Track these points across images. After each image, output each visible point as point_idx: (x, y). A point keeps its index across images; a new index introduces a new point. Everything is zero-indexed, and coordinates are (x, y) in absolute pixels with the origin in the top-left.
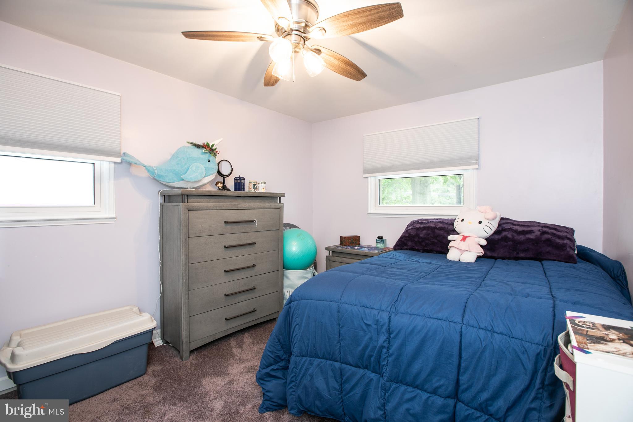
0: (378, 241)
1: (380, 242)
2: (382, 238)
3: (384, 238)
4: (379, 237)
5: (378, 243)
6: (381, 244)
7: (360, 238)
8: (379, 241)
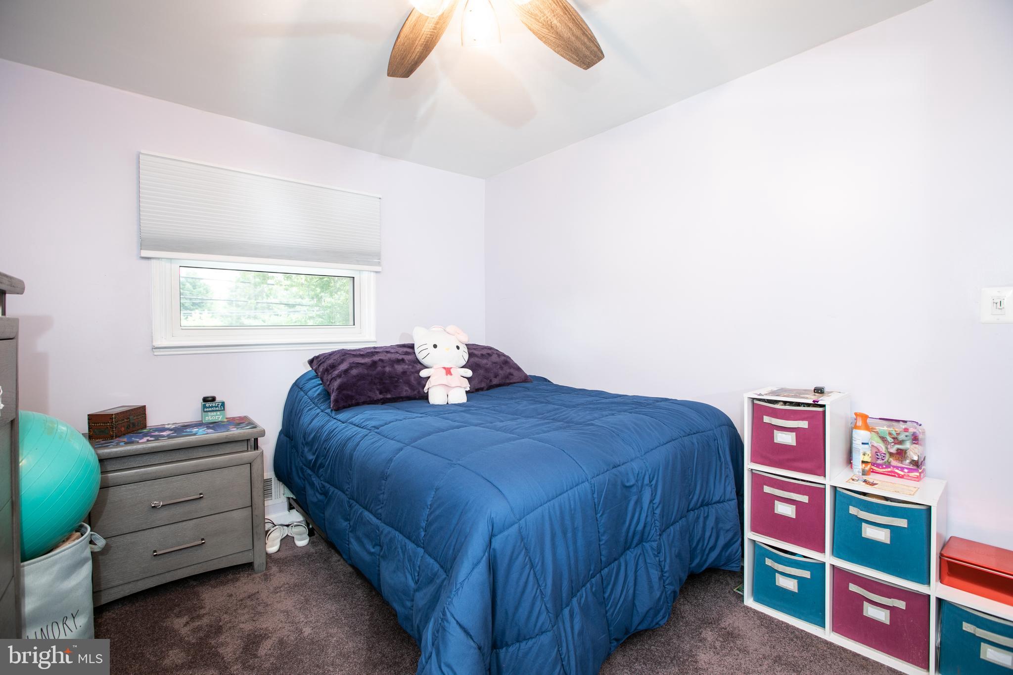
0: (207, 408)
1: (214, 409)
2: (213, 399)
3: (218, 399)
4: (205, 400)
5: (207, 412)
6: (218, 413)
7: (145, 410)
8: (212, 407)
